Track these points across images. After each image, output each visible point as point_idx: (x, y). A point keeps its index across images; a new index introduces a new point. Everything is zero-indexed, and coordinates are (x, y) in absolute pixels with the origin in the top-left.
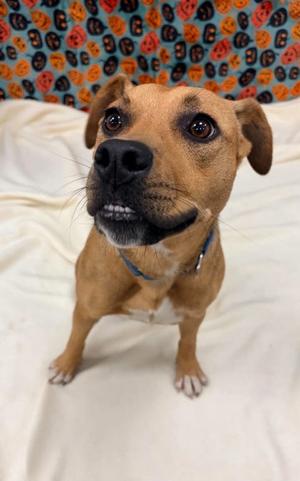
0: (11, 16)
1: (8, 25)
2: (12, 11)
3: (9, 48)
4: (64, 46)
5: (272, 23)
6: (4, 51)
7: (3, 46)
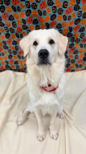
0: (4, 46)
1: (3, 48)
2: (4, 45)
3: (2, 53)
4: (18, 54)
5: (74, 53)
6: (1, 54)
7: (1, 53)
